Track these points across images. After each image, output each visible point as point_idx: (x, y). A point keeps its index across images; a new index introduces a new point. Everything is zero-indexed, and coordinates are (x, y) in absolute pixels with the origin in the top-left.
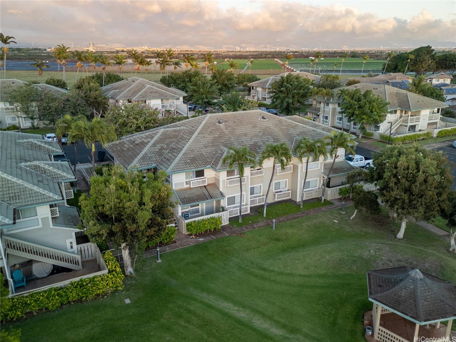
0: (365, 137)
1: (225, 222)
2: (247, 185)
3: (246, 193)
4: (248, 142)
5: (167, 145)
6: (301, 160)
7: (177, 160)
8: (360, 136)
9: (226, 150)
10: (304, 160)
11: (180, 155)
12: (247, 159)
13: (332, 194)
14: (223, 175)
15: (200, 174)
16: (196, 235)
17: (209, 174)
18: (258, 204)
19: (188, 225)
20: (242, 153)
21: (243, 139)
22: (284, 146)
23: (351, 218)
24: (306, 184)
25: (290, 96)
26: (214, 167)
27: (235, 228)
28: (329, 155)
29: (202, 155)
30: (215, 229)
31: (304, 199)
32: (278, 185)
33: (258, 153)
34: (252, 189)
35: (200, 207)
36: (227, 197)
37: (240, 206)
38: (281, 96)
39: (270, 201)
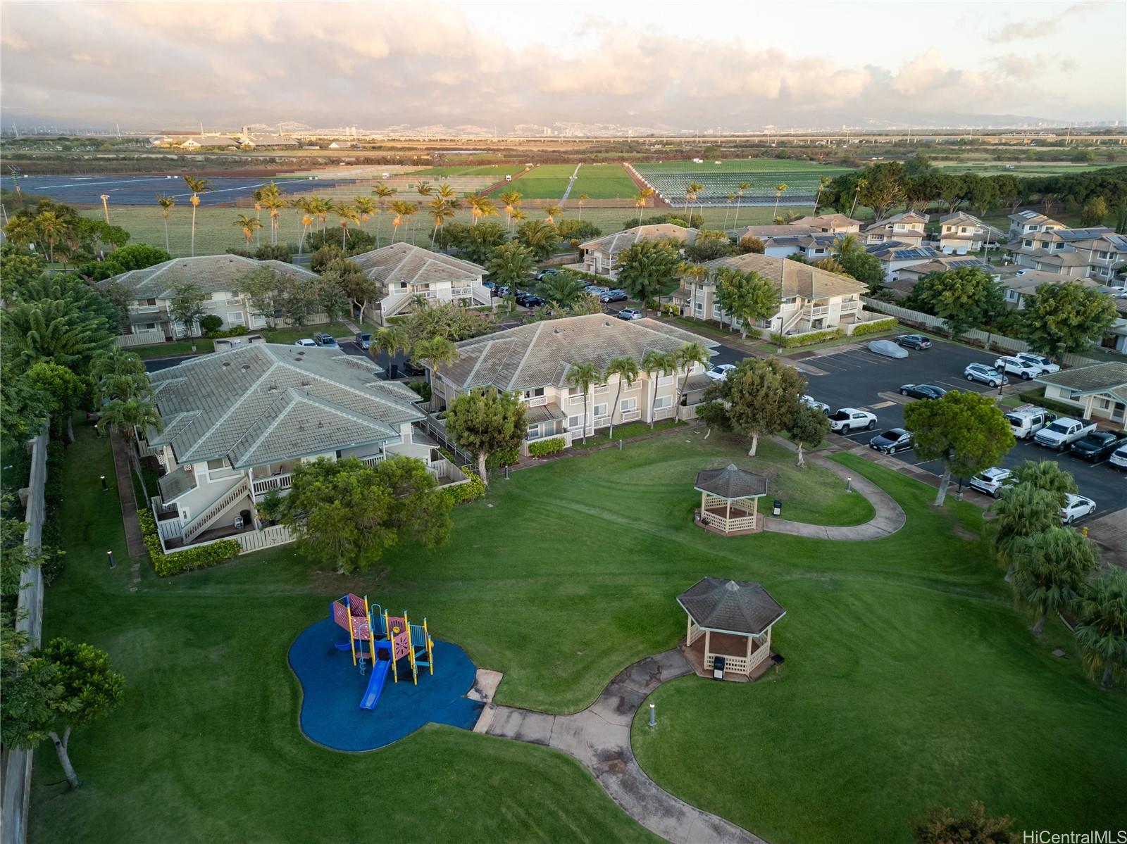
0: (752, 337)
1: (569, 445)
2: (592, 404)
3: (590, 413)
4: (590, 354)
5: (499, 360)
6: (649, 376)
7: (515, 378)
8: (744, 336)
9: (568, 366)
10: (653, 375)
11: (518, 372)
12: (592, 376)
13: (687, 413)
14: (565, 394)
15: (539, 392)
16: (538, 457)
17: (549, 392)
18: (602, 426)
19: (530, 446)
20: (587, 370)
21: (585, 351)
22: (630, 361)
23: (705, 438)
24: (656, 403)
25: (646, 274)
26: (555, 383)
27: (579, 449)
28: (679, 369)
29: (540, 371)
30: (558, 451)
31: (655, 419)
32: (625, 404)
33: (602, 367)
34: (596, 409)
35: (539, 429)
36: (569, 417)
37: (584, 428)
38: (632, 275)
39: (616, 422)
